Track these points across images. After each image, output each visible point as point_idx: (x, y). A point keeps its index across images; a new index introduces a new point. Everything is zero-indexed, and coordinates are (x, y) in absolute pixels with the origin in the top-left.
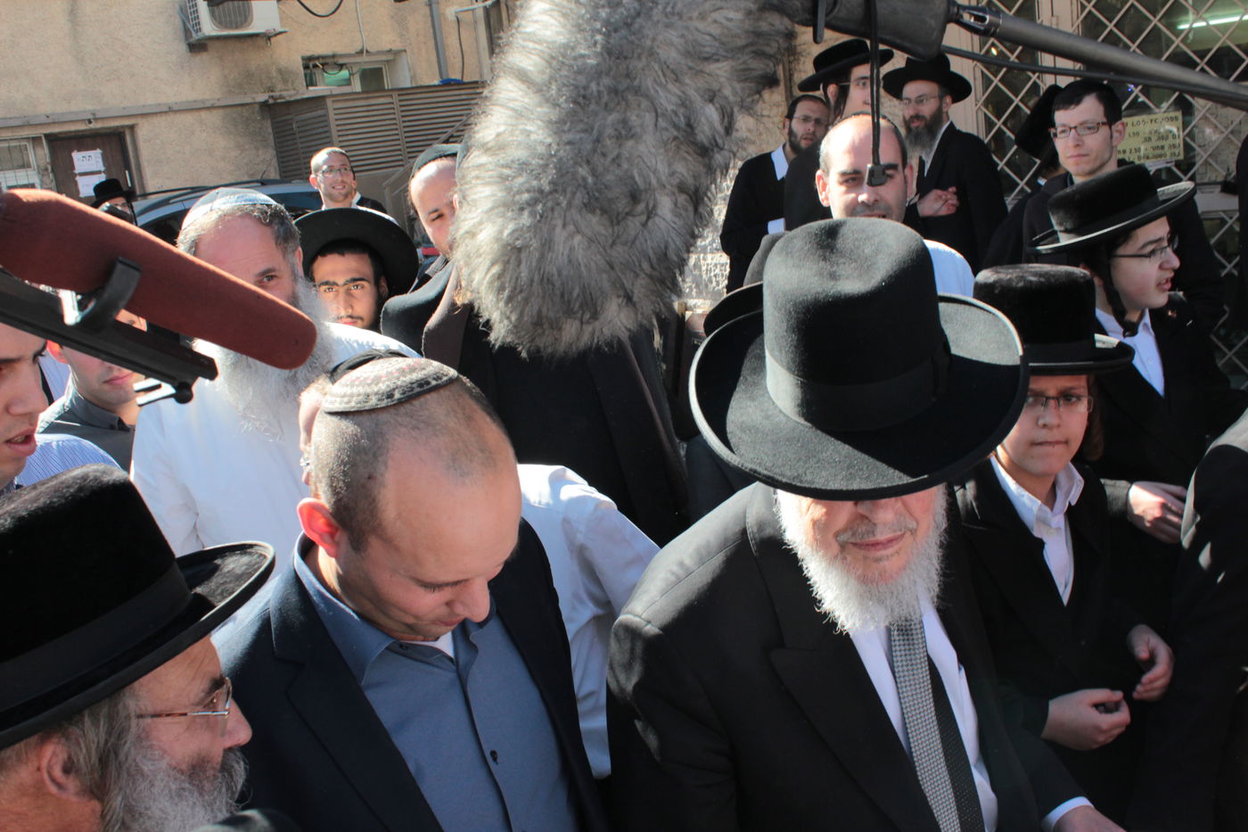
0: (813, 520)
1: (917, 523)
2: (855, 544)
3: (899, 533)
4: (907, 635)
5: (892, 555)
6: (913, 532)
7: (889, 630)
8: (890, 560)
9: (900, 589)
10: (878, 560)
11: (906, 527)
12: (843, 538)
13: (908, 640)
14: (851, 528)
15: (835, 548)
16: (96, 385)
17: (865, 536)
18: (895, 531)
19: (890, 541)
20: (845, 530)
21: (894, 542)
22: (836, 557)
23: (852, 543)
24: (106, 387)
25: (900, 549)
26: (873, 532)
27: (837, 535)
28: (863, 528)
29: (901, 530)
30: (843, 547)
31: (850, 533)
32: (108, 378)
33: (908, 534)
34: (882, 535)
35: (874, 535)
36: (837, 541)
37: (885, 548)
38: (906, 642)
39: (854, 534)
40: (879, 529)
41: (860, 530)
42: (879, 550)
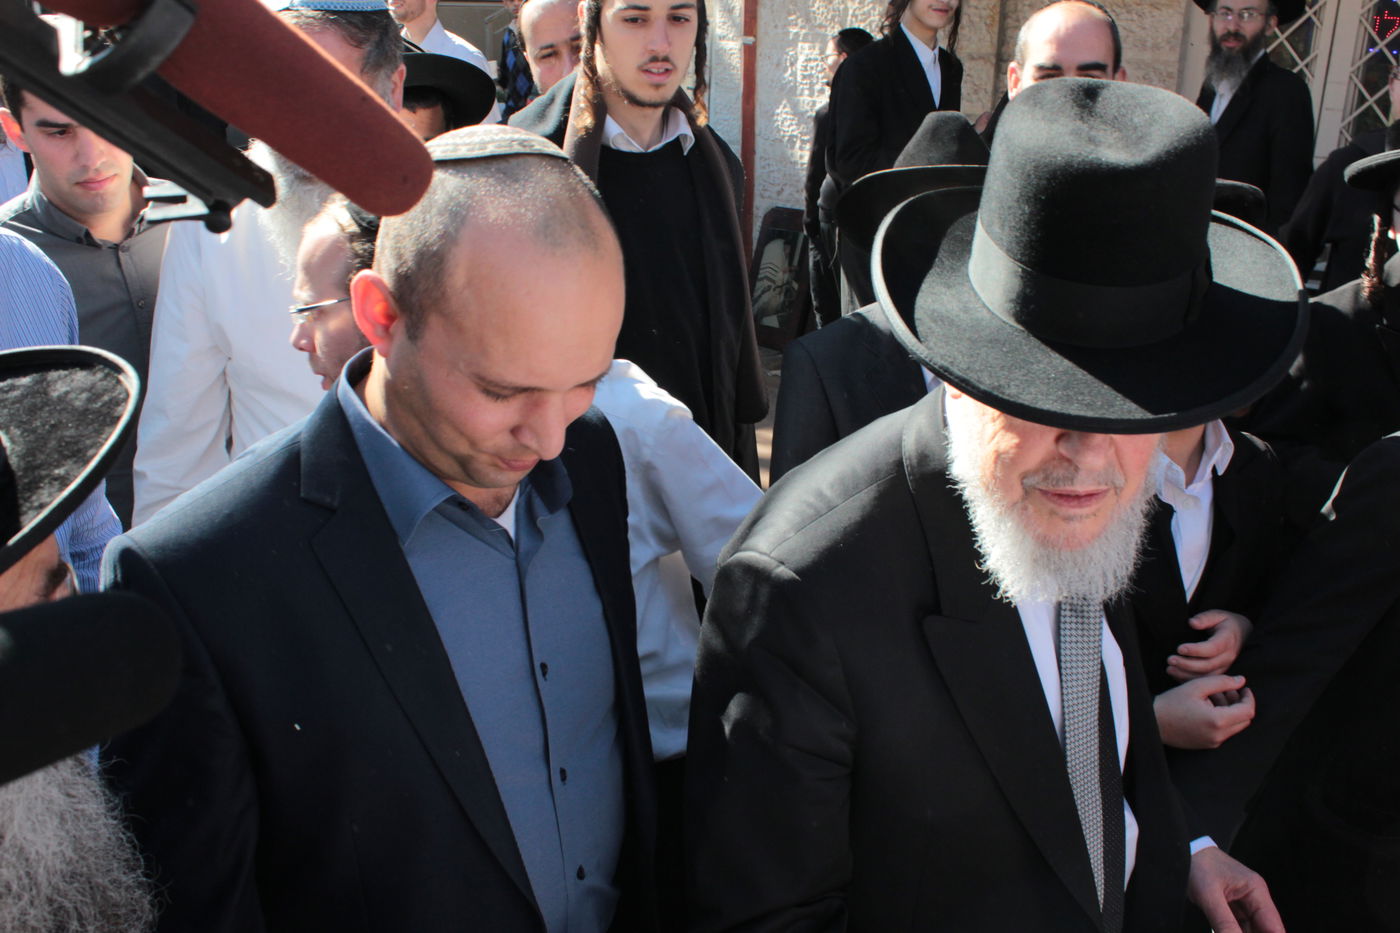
0: (996, 451)
1: (1126, 480)
2: (1045, 493)
3: (1103, 487)
4: (1083, 617)
5: (1087, 516)
6: (1118, 490)
7: (1059, 607)
8: (1083, 521)
9: (1087, 559)
10: (1068, 519)
11: (1113, 483)
12: (1030, 481)
13: (1082, 623)
14: (1045, 470)
15: (1018, 492)
16: (65, 186)
17: (1061, 483)
18: (1099, 484)
19: (1090, 496)
20: (1036, 472)
21: (1094, 500)
22: (1015, 504)
23: (1041, 490)
24: (78, 190)
25: (1098, 510)
26: (1072, 480)
27: (1024, 476)
28: (1059, 472)
29: (1106, 484)
30: (1027, 492)
31: (1042, 476)
32: (82, 179)
33: (1112, 492)
34: (1081, 487)
35: (1072, 484)
36: (1022, 484)
37: (1081, 507)
38: (1080, 626)
39: (1046, 478)
40: (1082, 476)
41: (1055, 475)
42: (1073, 507)
